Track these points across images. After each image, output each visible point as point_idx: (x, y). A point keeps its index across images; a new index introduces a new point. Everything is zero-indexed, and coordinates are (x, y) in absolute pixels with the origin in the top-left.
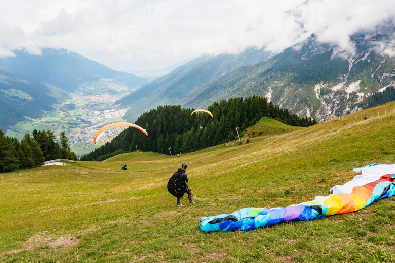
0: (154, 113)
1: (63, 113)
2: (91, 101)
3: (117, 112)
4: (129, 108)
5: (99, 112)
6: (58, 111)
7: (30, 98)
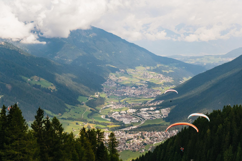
0: (218, 115)
1: (90, 109)
2: (125, 94)
3: (157, 111)
4: (174, 107)
5: (134, 111)
6: (84, 106)
7: (53, 88)
